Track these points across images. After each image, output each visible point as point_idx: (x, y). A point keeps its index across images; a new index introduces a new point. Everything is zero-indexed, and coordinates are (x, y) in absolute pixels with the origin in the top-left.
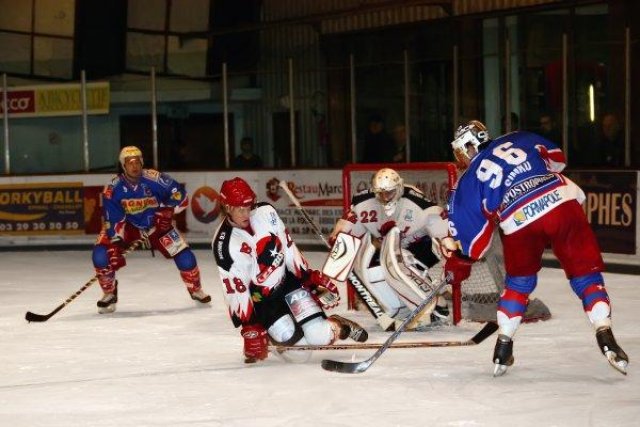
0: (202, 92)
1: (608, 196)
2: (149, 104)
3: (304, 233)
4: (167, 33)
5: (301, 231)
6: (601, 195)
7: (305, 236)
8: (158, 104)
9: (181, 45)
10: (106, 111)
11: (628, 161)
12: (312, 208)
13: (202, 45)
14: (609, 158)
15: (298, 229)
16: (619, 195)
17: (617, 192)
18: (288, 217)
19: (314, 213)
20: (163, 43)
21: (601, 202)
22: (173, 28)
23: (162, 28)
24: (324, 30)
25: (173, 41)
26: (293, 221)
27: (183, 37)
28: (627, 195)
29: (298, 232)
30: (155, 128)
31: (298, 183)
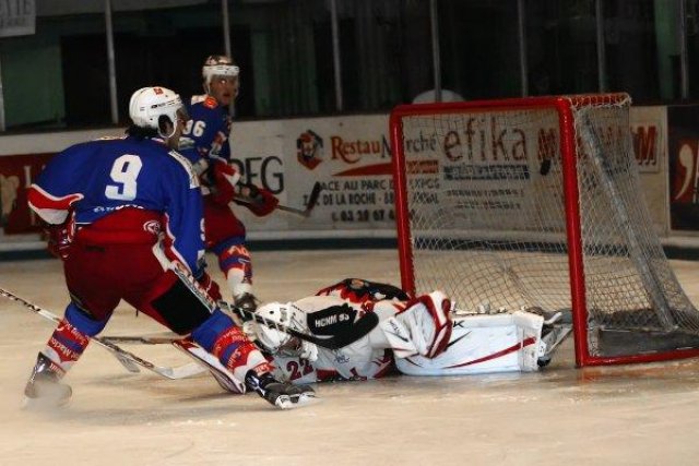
2: (101, 16)
3: (360, 219)
5: (356, 216)
7: (362, 224)
8: (115, 15)
10: (30, 30)
12: (372, 178)
15: (350, 212)
18: (334, 193)
19: (376, 185)
26: (343, 201)
29: (351, 219)
30: (111, 55)
31: (348, 137)
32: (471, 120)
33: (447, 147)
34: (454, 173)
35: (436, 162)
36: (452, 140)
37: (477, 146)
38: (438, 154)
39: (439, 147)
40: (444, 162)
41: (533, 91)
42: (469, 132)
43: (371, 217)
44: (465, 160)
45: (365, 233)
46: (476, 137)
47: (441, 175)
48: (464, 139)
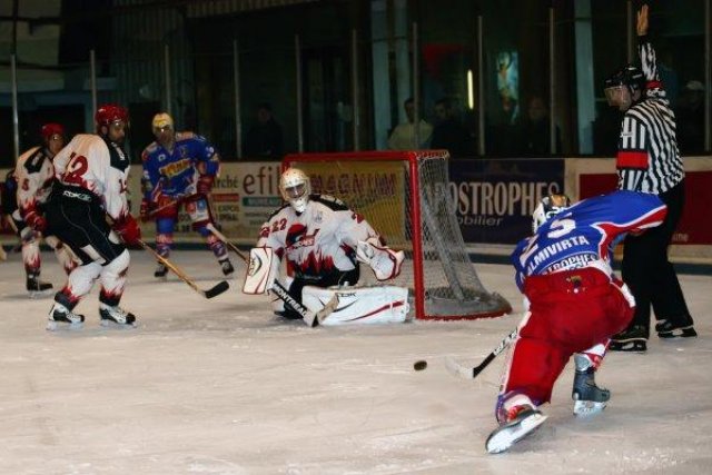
0: (54, 82)
1: (532, 185)
2: (11, 94)
3: (184, 231)
4: (15, 18)
6: (524, 185)
8: (19, 95)
9: (31, 31)
11: (553, 150)
13: (54, 31)
14: (531, 145)
16: (544, 184)
17: (542, 181)
20: (11, 29)
21: (524, 191)
22: (21, 14)
23: (10, 14)
24: (190, 15)
25: (22, 27)
27: (34, 23)
28: (554, 184)
30: (16, 120)
32: (263, 168)
33: (245, 185)
34: (250, 202)
35: (237, 195)
36: (249, 180)
37: (266, 185)
38: (239, 190)
39: (240, 185)
40: (243, 194)
41: (306, 150)
42: (261, 176)
43: (191, 229)
44: (257, 194)
45: (187, 239)
46: (266, 180)
47: (240, 203)
48: (257, 180)
